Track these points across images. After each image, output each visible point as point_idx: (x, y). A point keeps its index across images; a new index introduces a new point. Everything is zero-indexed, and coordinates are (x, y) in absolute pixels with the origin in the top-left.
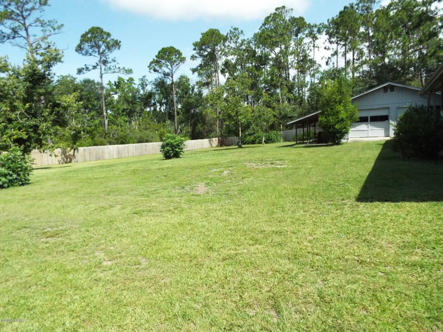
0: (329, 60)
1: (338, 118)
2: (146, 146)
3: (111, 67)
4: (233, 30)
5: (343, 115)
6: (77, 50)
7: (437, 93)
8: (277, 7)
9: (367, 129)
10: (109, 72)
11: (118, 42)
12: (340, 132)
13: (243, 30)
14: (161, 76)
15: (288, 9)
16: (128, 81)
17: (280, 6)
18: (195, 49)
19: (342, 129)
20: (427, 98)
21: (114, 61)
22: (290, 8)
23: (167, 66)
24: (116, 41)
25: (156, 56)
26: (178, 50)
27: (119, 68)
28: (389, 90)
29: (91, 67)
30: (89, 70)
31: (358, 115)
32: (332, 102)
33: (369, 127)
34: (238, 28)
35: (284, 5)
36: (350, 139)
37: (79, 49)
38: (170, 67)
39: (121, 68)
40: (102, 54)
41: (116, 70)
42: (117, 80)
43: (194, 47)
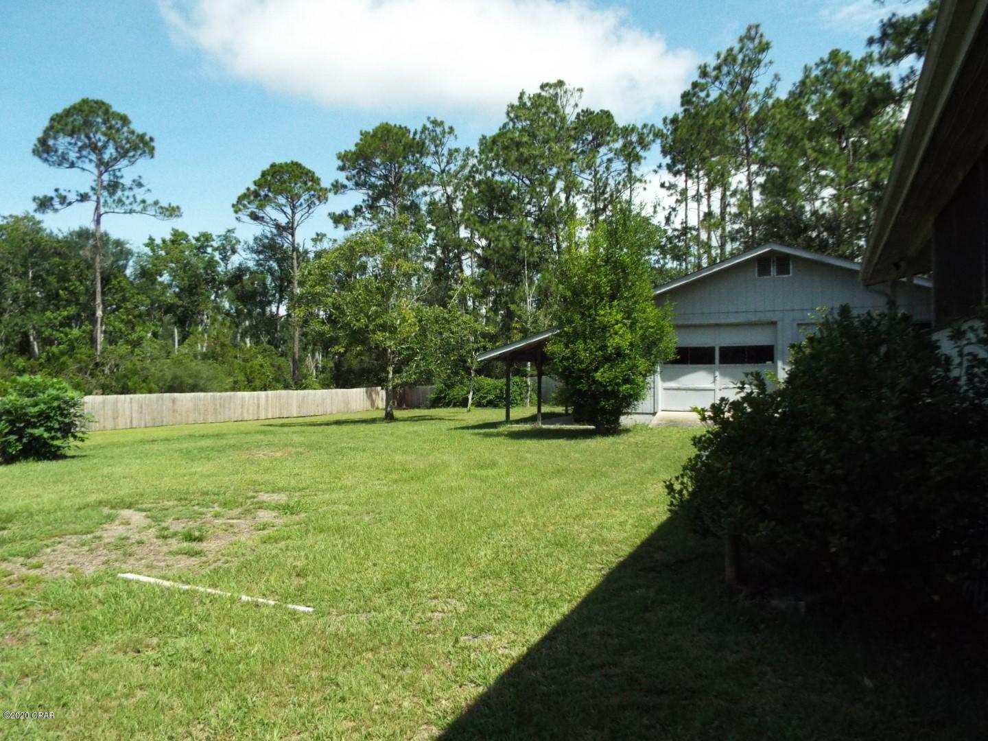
0: (673, 214)
1: (603, 348)
2: (174, 401)
3: (124, 199)
4: (430, 126)
5: (621, 338)
6: (36, 152)
7: (916, 281)
8: (545, 82)
9: (711, 386)
10: (117, 210)
11: (147, 138)
12: (614, 394)
13: (455, 127)
14: (269, 230)
15: (571, 88)
16: (197, 240)
17: (553, 81)
18: (342, 169)
19: (618, 385)
20: (886, 295)
21: (140, 185)
22: (577, 88)
23: (280, 208)
24: (142, 137)
25: (255, 183)
26: (310, 171)
27: (144, 201)
28: (773, 270)
29: (72, 197)
30: (70, 204)
31: (674, 340)
32: (587, 296)
33: (718, 378)
34: (442, 123)
35: (562, 79)
36: (660, 414)
37: (44, 149)
38: (288, 210)
39: (150, 201)
40: (104, 166)
41: (135, 207)
42: (168, 237)
43: (340, 163)
